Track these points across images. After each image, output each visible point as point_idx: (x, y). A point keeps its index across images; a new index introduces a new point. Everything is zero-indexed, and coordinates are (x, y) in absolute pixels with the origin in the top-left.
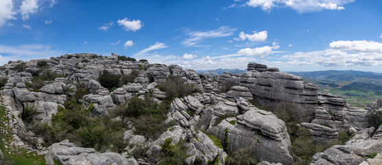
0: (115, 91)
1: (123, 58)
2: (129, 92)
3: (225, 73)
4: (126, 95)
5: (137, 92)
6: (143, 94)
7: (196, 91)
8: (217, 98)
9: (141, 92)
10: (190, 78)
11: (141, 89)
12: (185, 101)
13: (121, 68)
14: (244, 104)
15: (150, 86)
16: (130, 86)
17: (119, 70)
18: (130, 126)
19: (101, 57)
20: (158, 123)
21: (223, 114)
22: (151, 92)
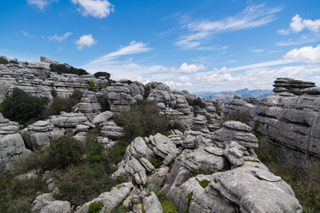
0: (31, 127)
1: (60, 69)
2: (60, 127)
3: (236, 97)
4: (52, 133)
5: (74, 127)
6: (83, 130)
7: (177, 126)
8: (204, 140)
9: (81, 127)
10: (170, 106)
11: (82, 122)
12: (150, 142)
13: (52, 85)
14: (233, 154)
15: (99, 118)
16: (64, 117)
17: (48, 89)
18: (51, 186)
19: (15, 62)
20: (96, 177)
21: (195, 167)
22: (99, 126)
